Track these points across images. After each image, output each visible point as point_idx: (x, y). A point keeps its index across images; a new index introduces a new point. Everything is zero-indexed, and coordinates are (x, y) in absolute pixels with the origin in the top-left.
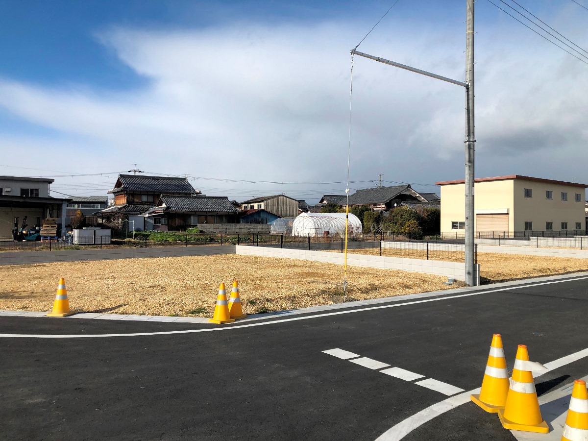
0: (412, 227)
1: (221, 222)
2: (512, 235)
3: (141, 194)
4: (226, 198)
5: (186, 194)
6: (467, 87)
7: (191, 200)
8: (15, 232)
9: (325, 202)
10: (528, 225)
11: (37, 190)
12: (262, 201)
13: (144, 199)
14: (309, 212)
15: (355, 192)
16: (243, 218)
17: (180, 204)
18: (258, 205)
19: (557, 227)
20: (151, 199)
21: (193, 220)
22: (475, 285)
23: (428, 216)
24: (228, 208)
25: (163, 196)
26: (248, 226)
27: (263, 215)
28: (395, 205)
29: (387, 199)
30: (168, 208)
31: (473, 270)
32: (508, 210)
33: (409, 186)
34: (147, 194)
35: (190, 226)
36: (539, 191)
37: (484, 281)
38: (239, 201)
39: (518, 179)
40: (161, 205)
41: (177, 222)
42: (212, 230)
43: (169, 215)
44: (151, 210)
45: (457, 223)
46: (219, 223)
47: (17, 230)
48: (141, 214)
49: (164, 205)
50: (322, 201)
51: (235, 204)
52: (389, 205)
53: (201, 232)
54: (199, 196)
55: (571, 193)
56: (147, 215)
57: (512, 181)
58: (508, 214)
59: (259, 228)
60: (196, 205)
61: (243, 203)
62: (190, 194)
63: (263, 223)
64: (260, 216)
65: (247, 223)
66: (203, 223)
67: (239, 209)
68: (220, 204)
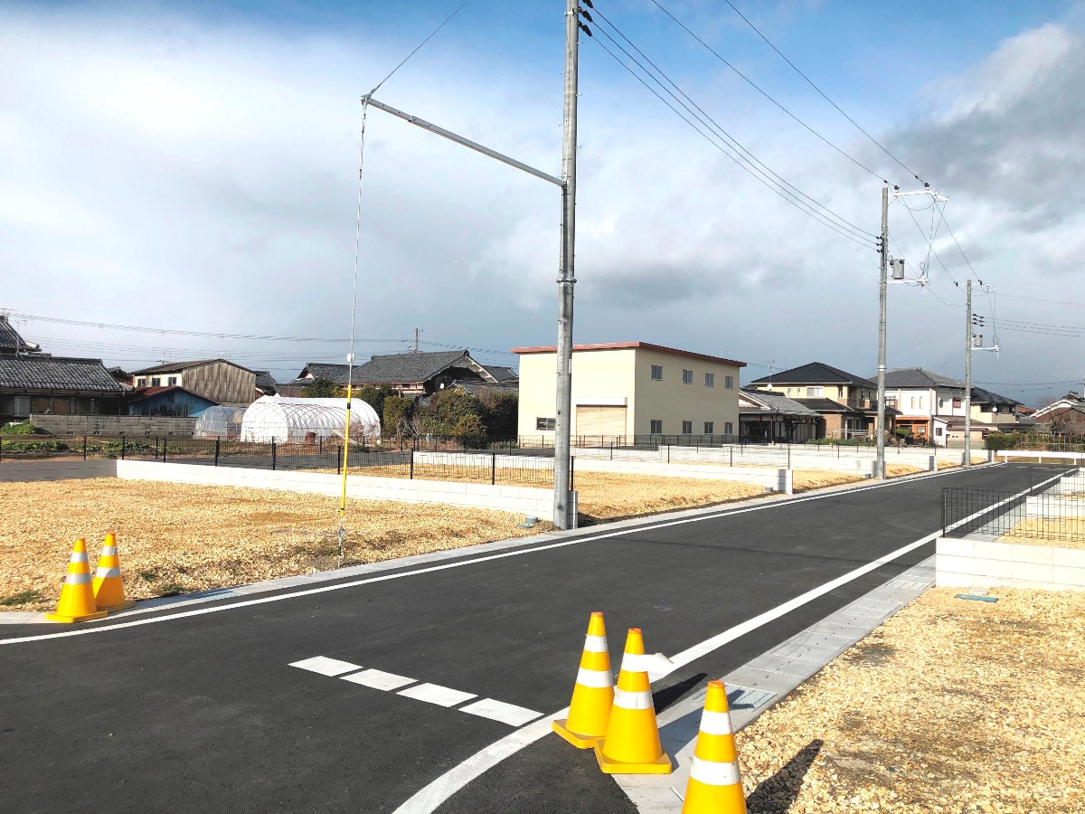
0: (470, 427)
1: (85, 411)
2: (630, 441)
4: (98, 362)
5: (4, 350)
6: (564, 187)
7: (16, 363)
9: (310, 376)
10: (656, 426)
12: (179, 371)
14: (277, 395)
15: (369, 359)
16: (136, 405)
18: (170, 379)
19: (698, 430)
21: (19, 406)
22: (569, 527)
23: (497, 407)
24: (102, 384)
26: (144, 420)
27: (178, 400)
28: (442, 386)
29: (428, 375)
31: (567, 503)
32: (626, 399)
33: (466, 353)
35: (12, 419)
36: (672, 370)
37: (585, 521)
38: (127, 368)
39: (643, 348)
42: (63, 427)
45: (544, 420)
46: (81, 414)
50: (304, 374)
51: (119, 375)
52: (430, 386)
53: (39, 431)
54: (36, 356)
55: (720, 374)
57: (633, 352)
58: (625, 406)
59: (170, 424)
60: (27, 375)
61: (137, 374)
62: (14, 350)
63: (179, 415)
64: (173, 401)
65: (145, 414)
66: (42, 412)
67: (126, 386)
68: (85, 374)
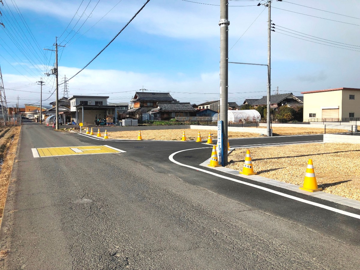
0: (288, 117)
1: (187, 116)
3: (147, 102)
4: (189, 103)
5: (169, 101)
6: (268, 65)
7: (172, 105)
8: (96, 121)
9: (246, 103)
10: (351, 115)
11: (102, 102)
12: (209, 104)
13: (149, 104)
15: (262, 97)
16: (198, 114)
17: (167, 107)
18: (207, 106)
20: (152, 104)
21: (173, 115)
22: (270, 136)
23: (299, 110)
24: (190, 109)
25: (158, 103)
28: (283, 105)
29: (279, 101)
30: (161, 109)
31: (270, 131)
32: (339, 106)
33: (292, 94)
34: (150, 102)
35: (172, 118)
37: (274, 135)
38: (197, 104)
39: (344, 89)
40: (157, 107)
41: (165, 116)
42: (182, 120)
43: (161, 112)
44: (153, 110)
45: (312, 114)
46: (186, 116)
47: (97, 120)
48: (147, 112)
49: (159, 108)
51: (195, 106)
53: (177, 121)
54: (176, 102)
56: (151, 113)
57: (341, 91)
59: (207, 118)
60: (174, 107)
61: (199, 105)
62: (171, 101)
63: (208, 116)
64: (207, 112)
65: (200, 116)
66: (178, 116)
67: (196, 109)
68: (186, 106)
